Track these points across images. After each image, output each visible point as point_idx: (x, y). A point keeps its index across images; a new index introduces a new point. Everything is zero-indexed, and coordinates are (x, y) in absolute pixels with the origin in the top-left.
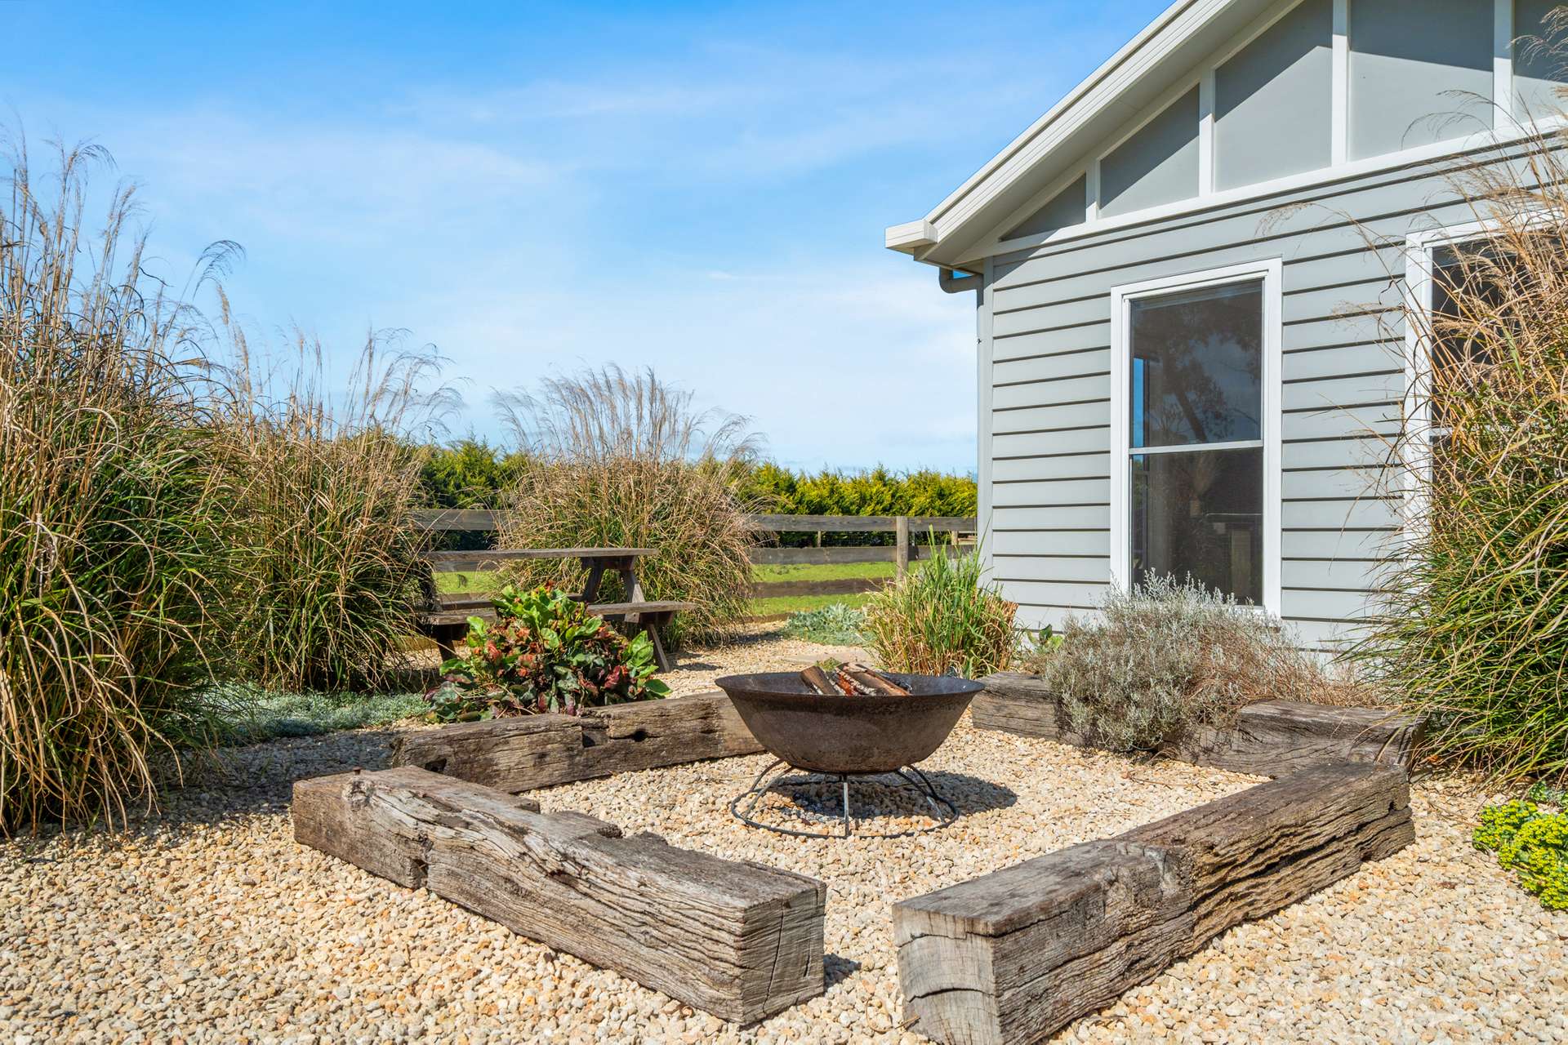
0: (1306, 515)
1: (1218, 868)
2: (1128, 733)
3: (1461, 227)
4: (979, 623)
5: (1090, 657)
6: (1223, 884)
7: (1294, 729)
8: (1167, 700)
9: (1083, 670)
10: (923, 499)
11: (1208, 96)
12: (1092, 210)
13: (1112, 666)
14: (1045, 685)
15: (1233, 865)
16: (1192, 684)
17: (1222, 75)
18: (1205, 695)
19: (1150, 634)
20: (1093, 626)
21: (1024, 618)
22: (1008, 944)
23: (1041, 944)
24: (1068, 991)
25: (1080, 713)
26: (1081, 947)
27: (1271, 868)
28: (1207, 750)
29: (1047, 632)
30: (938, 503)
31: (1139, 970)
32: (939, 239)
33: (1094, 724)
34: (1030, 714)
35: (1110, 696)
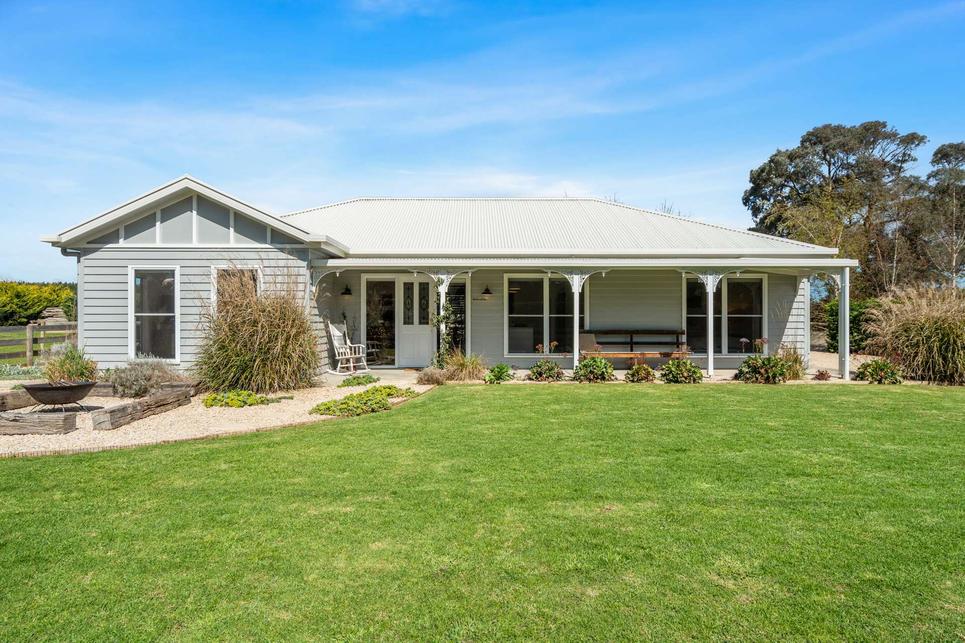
0: (186, 334)
1: (148, 406)
2: (133, 392)
3: (224, 266)
4: (86, 368)
5: (123, 375)
6: (149, 408)
7: (172, 386)
8: (143, 383)
9: (121, 378)
10: (4, 298)
11: (158, 216)
12: (121, 240)
13: (129, 377)
14: (110, 383)
15: (151, 405)
16: (150, 379)
17: (163, 211)
18: (152, 382)
19: (139, 368)
20: (123, 367)
21: (100, 366)
22: (112, 414)
23: (117, 414)
24: (122, 421)
25: (120, 389)
26: (124, 415)
27: (158, 407)
28: (153, 394)
29: (108, 370)
30: (16, 300)
31: (133, 419)
32: (63, 241)
33: (124, 391)
34: (105, 391)
35: (128, 384)
